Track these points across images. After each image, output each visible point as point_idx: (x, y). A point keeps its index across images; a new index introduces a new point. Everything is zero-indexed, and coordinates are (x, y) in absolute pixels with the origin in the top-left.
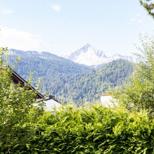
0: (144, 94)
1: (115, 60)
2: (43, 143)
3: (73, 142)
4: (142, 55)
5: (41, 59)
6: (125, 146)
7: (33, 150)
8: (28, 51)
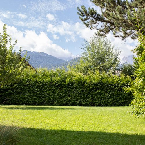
0: (85, 68)
1: (77, 57)
2: (31, 86)
3: (45, 86)
4: (85, 49)
5: (40, 56)
6: (71, 89)
7: (26, 89)
8: (33, 52)
